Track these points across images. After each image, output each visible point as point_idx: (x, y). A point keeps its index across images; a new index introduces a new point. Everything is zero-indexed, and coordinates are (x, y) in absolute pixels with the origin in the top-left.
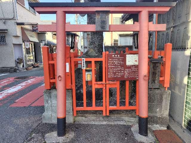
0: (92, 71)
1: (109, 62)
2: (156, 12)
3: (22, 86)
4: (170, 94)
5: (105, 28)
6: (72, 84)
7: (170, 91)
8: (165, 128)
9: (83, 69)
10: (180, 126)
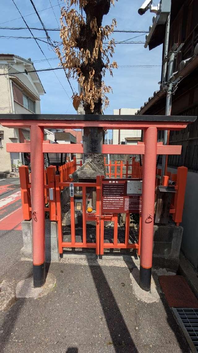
0: (82, 198)
1: (105, 190)
2: (168, 129)
3: (13, 198)
4: (182, 231)
5: (96, 149)
6: (56, 215)
7: (182, 228)
8: (174, 273)
9: (71, 196)
10: (193, 266)
